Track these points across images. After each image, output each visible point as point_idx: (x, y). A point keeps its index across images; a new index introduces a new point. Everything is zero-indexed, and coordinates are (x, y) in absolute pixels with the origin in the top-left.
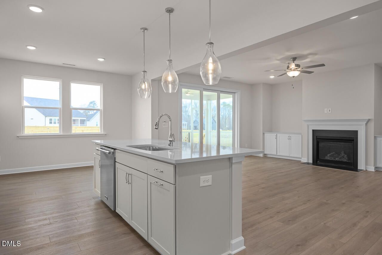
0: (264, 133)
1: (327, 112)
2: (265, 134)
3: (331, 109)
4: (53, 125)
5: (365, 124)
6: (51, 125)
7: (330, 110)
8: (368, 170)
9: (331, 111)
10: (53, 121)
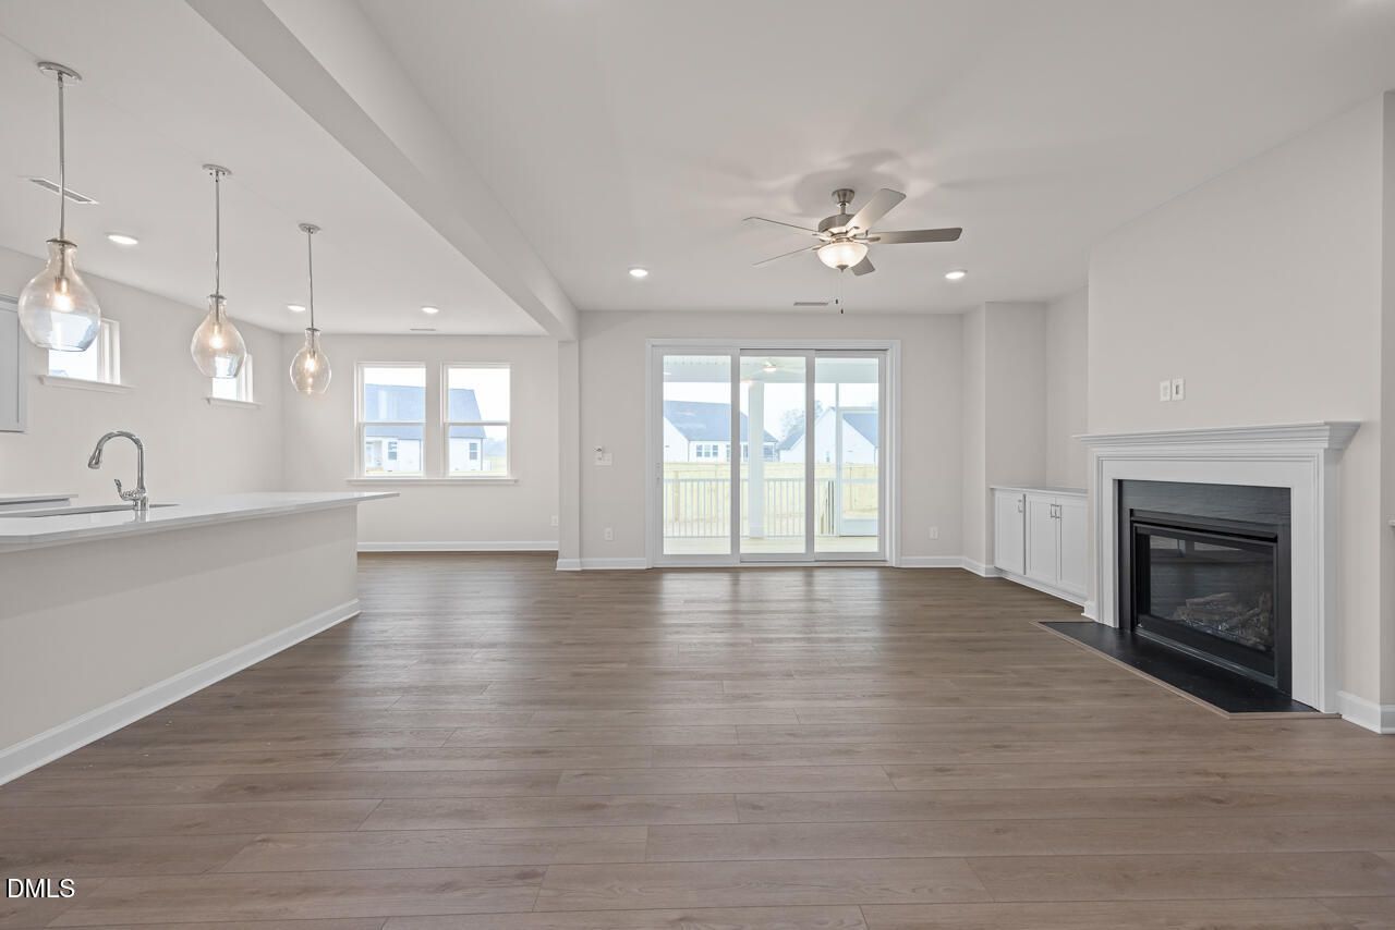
0: (992, 489)
1: (1168, 398)
2: (998, 494)
3: (1185, 381)
4: (703, 459)
5: (1322, 453)
6: (701, 459)
7: (1177, 387)
8: (1343, 717)
9: (1181, 391)
10: (703, 451)
